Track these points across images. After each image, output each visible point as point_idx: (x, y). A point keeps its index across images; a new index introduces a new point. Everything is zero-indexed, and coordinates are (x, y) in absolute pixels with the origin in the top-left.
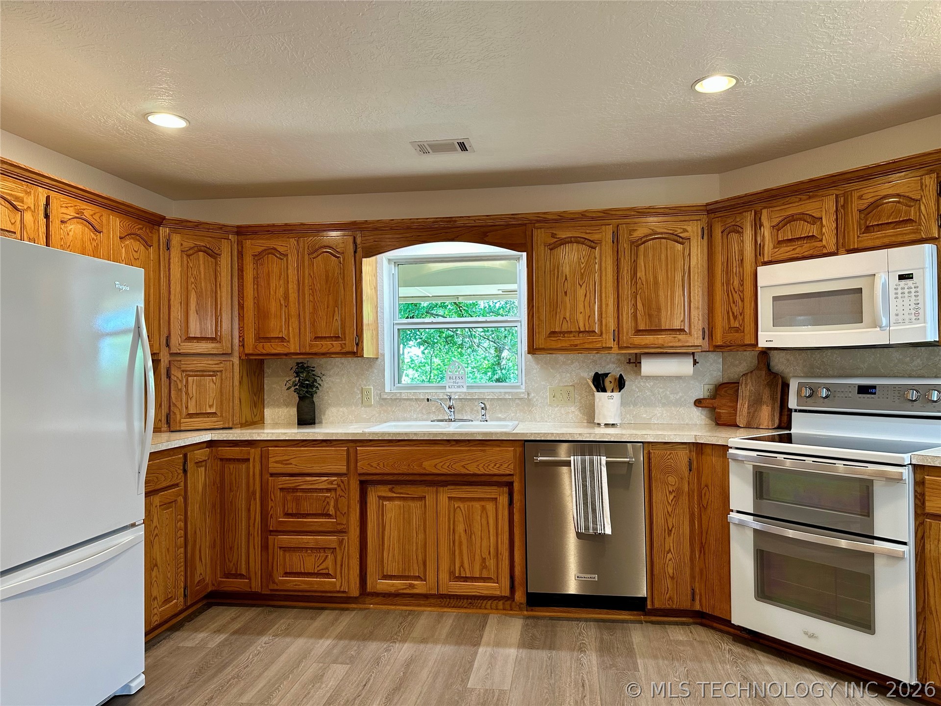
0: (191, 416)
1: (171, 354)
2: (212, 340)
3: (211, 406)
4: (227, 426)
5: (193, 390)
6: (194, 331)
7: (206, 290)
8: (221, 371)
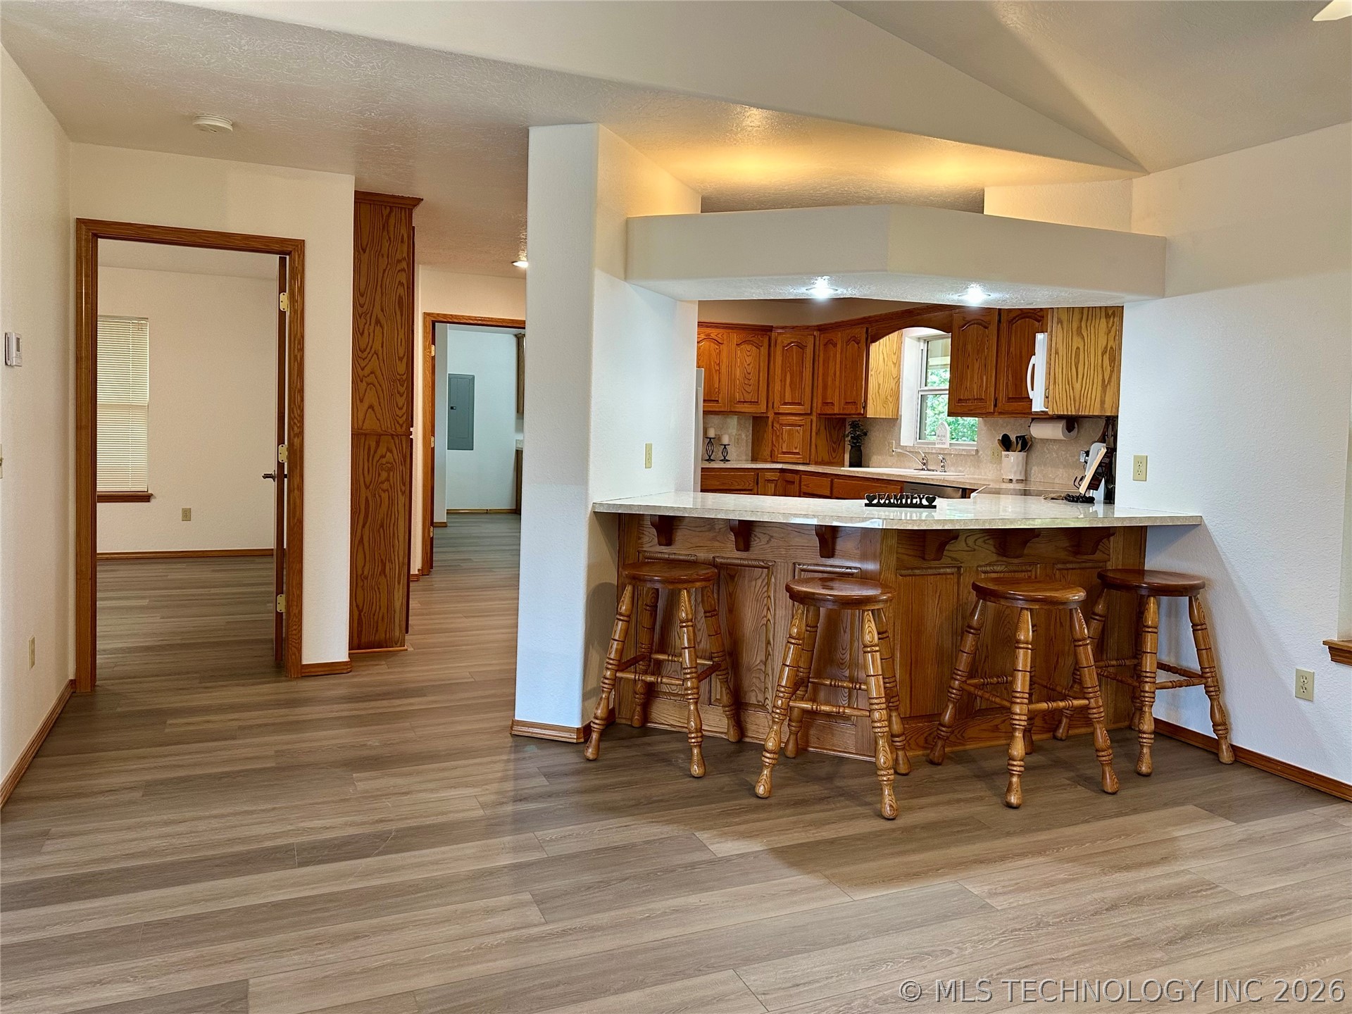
0: (784, 453)
1: (776, 414)
2: (799, 404)
3: (796, 448)
4: (805, 462)
5: (785, 436)
6: (788, 399)
7: (796, 371)
8: (803, 425)
